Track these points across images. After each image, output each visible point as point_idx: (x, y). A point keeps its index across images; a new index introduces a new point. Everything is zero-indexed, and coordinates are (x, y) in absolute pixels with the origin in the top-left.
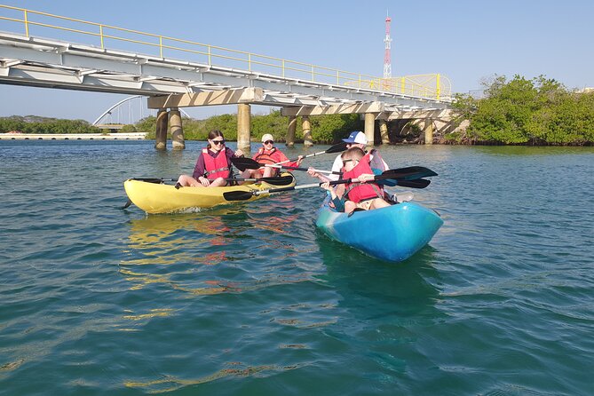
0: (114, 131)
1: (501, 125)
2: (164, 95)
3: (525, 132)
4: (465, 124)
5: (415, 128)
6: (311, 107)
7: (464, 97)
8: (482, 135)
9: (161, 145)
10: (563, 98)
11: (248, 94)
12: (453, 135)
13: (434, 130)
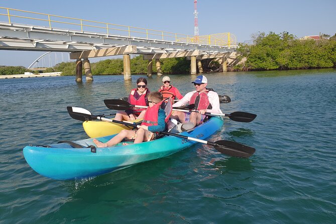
0: (41, 72)
1: (264, 59)
2: (80, 52)
3: (277, 63)
4: (244, 60)
5: (217, 63)
6: (160, 54)
7: (243, 45)
8: (254, 65)
9: (79, 79)
10: (296, 43)
11: (129, 49)
12: (238, 66)
13: (227, 64)
